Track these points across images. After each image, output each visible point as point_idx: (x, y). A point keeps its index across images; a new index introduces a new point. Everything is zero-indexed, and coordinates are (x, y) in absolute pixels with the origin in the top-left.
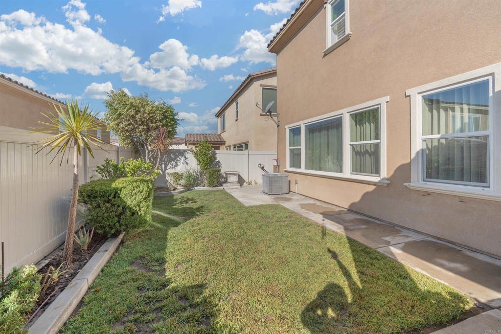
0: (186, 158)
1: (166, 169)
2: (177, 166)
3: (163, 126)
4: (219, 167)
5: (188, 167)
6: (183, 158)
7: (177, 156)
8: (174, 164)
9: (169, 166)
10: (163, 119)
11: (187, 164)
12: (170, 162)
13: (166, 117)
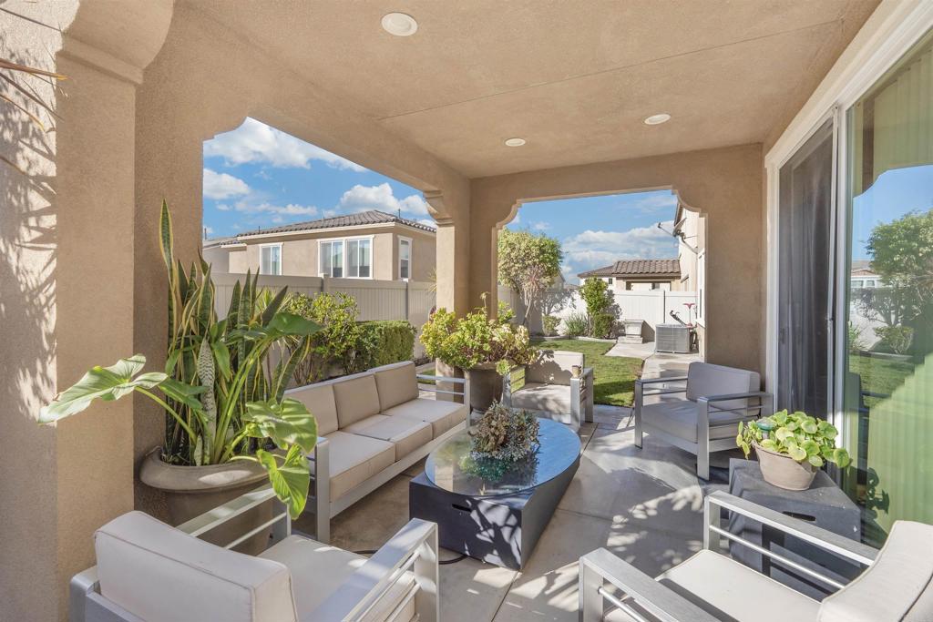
0: (573, 300)
1: (549, 312)
2: (562, 309)
3: (540, 262)
4: (618, 312)
5: (576, 312)
6: (570, 300)
7: (563, 297)
8: (559, 306)
9: (553, 309)
10: (539, 255)
11: (575, 307)
12: (554, 304)
13: (543, 252)
